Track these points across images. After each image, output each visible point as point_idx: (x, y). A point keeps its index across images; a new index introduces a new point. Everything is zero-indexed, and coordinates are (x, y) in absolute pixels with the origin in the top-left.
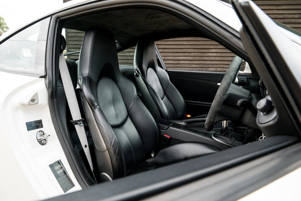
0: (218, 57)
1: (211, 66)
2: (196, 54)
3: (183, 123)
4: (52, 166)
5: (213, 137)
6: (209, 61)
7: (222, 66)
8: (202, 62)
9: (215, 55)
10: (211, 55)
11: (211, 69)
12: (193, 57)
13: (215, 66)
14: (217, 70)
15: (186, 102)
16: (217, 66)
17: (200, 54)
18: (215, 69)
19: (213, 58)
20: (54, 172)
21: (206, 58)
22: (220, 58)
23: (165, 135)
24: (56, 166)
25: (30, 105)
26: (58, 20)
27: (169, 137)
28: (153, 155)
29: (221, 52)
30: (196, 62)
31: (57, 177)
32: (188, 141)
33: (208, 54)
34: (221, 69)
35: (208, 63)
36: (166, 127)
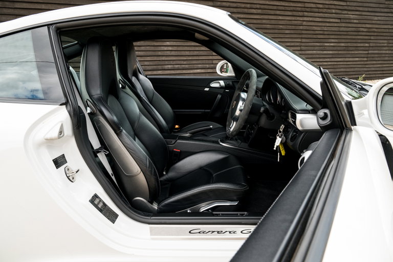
0: (174, 52)
1: (167, 63)
2: (148, 48)
3: (187, 135)
4: (92, 201)
5: (221, 143)
6: (164, 57)
7: (179, 62)
8: (155, 58)
9: (170, 48)
10: (166, 48)
11: (168, 66)
12: (144, 52)
13: (172, 62)
14: (174, 67)
15: (174, 112)
16: (174, 63)
17: (153, 48)
18: (172, 66)
19: (169, 53)
20: (96, 206)
21: (160, 53)
22: (176, 52)
23: (175, 150)
24: (95, 200)
25: (59, 138)
26: (58, 31)
27: (179, 151)
28: (164, 173)
29: (176, 45)
30: (149, 58)
31: (101, 210)
32: (199, 151)
33: (162, 47)
34: (179, 66)
35: (163, 59)
36: (174, 141)
